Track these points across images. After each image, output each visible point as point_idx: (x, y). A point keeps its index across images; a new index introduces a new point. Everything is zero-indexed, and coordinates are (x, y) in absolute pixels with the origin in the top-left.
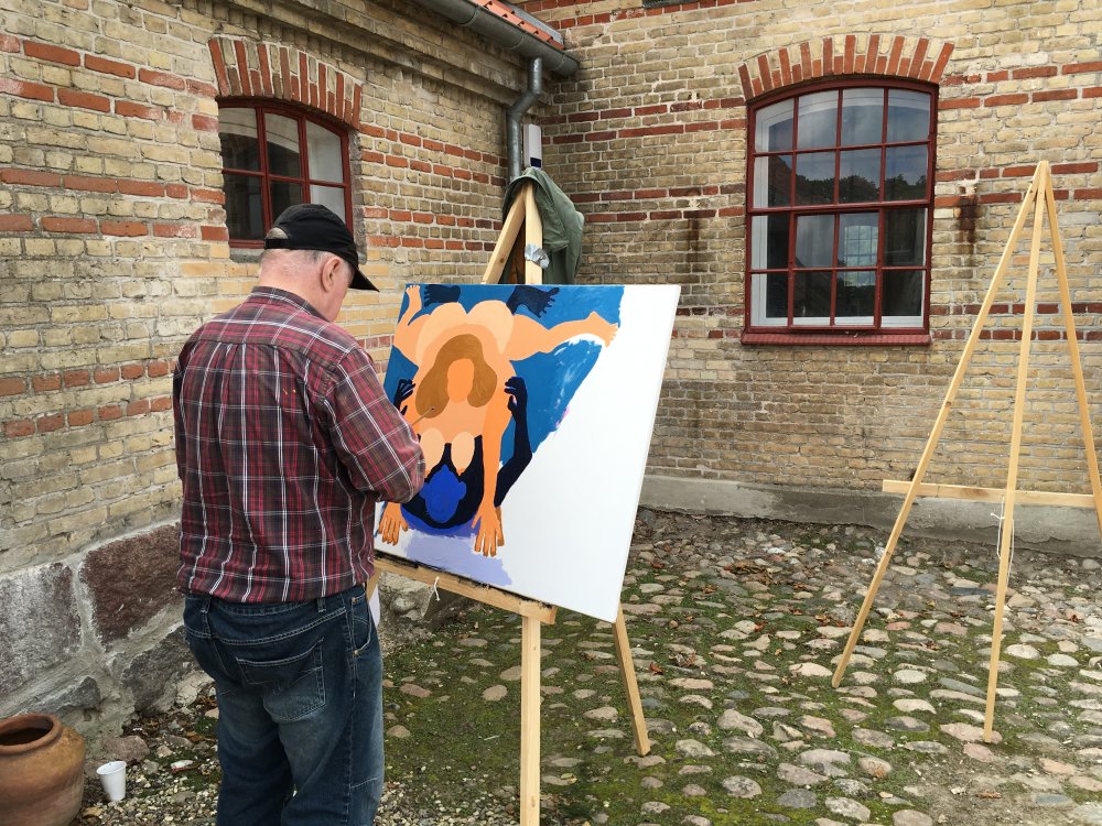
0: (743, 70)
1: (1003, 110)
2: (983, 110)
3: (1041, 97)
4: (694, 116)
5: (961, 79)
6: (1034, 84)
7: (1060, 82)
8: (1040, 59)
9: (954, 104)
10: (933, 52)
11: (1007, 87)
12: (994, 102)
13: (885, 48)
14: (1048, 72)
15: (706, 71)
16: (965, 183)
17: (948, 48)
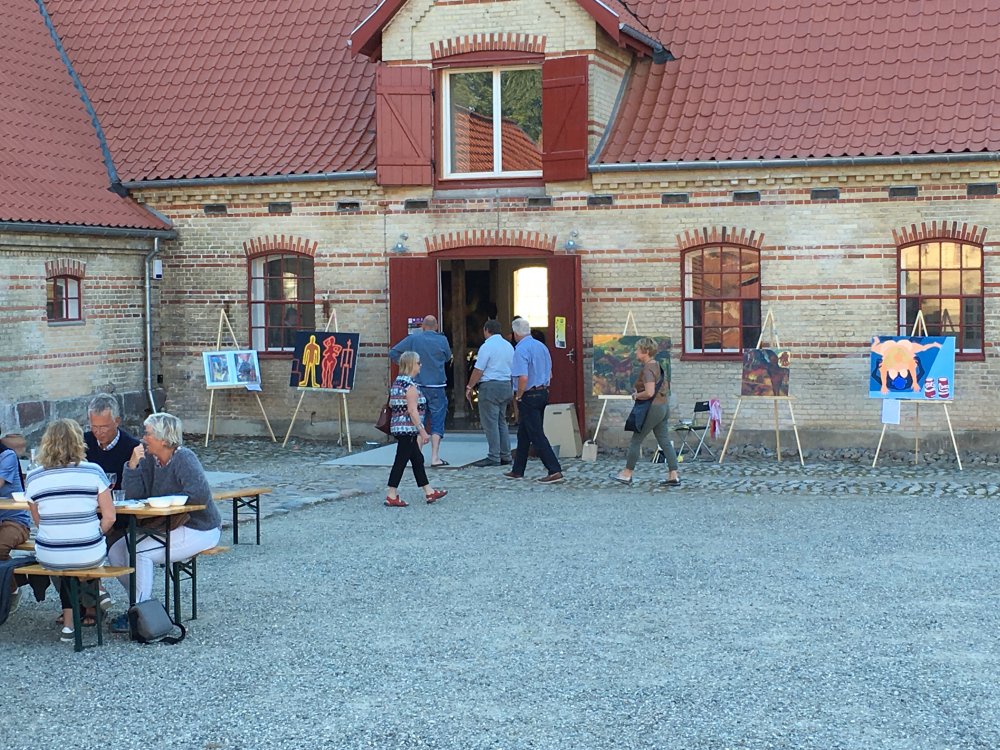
0: (244, 244)
1: (335, 268)
2: (328, 267)
3: (346, 264)
4: (226, 261)
5: (321, 256)
6: (344, 260)
7: (352, 260)
8: (345, 251)
9: (319, 265)
10: (311, 245)
11: (336, 260)
12: (332, 265)
13: (295, 241)
14: (348, 256)
15: (230, 243)
16: (324, 295)
17: (316, 244)
